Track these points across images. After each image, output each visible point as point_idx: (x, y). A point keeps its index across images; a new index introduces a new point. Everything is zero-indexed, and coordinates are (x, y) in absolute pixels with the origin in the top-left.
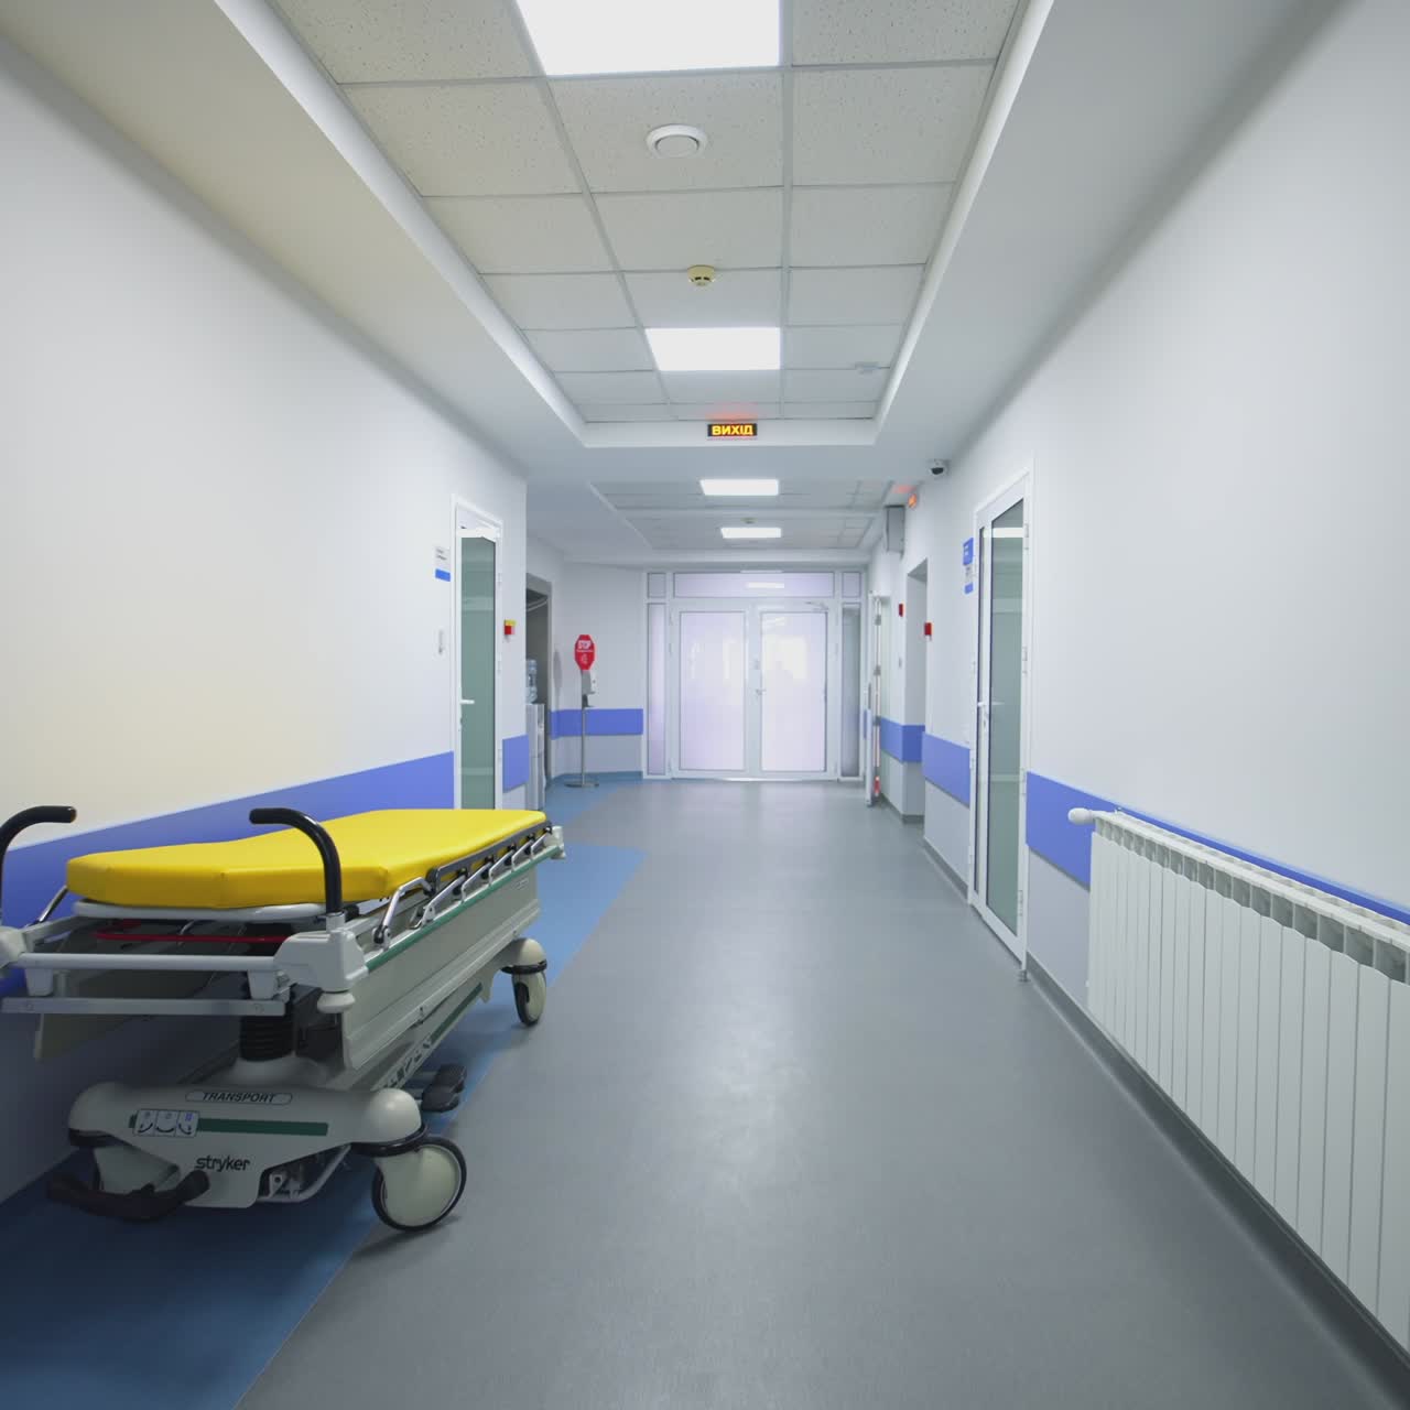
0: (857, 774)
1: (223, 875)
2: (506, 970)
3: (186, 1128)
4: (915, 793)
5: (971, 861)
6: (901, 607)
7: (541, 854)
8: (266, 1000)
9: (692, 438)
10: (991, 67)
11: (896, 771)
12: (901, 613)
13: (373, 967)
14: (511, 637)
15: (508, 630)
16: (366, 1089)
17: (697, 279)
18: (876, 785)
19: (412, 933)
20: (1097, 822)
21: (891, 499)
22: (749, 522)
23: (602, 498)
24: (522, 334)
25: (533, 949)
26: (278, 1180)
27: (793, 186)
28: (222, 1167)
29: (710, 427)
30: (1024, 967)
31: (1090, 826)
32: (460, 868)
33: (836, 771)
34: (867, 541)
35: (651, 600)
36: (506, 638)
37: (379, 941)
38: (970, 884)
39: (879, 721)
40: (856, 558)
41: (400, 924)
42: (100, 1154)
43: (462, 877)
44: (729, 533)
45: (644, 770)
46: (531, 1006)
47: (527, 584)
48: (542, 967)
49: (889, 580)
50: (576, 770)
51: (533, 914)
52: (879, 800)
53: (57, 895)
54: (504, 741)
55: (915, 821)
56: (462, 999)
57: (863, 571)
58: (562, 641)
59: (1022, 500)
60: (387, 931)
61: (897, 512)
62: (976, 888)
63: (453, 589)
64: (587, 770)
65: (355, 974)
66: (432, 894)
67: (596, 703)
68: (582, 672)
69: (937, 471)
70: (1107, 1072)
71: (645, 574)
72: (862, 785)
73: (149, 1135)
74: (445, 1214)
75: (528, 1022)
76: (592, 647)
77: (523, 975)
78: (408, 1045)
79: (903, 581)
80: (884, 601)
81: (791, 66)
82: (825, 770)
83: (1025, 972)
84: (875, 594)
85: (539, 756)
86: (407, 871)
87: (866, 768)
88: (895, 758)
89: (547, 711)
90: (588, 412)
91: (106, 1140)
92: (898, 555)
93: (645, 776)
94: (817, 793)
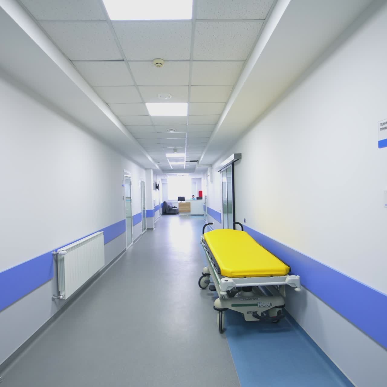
17: (157, 64)
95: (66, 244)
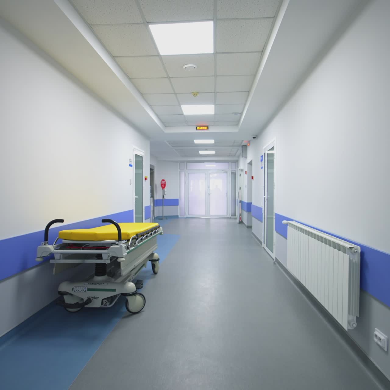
0: (235, 216)
1: (96, 234)
2: (150, 260)
3: (85, 290)
4: (250, 220)
5: (263, 236)
6: (246, 172)
7: (158, 233)
8: (106, 260)
9: (193, 130)
10: (261, 53)
11: (245, 214)
12: (246, 173)
13: (128, 253)
14: (146, 180)
15: (146, 179)
16: (124, 282)
17: (194, 95)
18: (240, 218)
19: (134, 247)
20: (289, 224)
21: (244, 144)
22: (206, 150)
23: (169, 145)
24: (151, 107)
25: (156, 255)
26: (105, 301)
27: (217, 76)
28: (93, 299)
29: (197, 127)
30: (275, 260)
31: (287, 225)
32: (142, 234)
33: (230, 215)
34: (238, 154)
35: (181, 170)
36: (145, 181)
37: (128, 248)
38: (263, 242)
39: (241, 202)
40: (235, 159)
41: (132, 245)
42: (65, 297)
43: (143, 236)
44: (201, 152)
45: (179, 214)
46: (156, 269)
47: (150, 167)
48: (158, 260)
49: (243, 165)
50: (161, 215)
51: (156, 248)
52: (241, 222)
53: (56, 239)
54: (145, 207)
55: (250, 227)
56: (141, 266)
57: (237, 162)
58: (157, 181)
59: (273, 147)
60: (130, 246)
61: (245, 147)
62: (264, 243)
63: (133, 169)
64: (164, 215)
65: (125, 254)
66: (137, 239)
67: (166, 197)
68: (163, 189)
69: (254, 138)
70: (292, 282)
71: (179, 164)
72: (236, 219)
73: (76, 292)
74: (141, 310)
75: (155, 273)
76: (165, 183)
77: (154, 262)
78: (130, 275)
79: (247, 165)
80: (242, 170)
81: (216, 53)
82: (227, 215)
83: (275, 262)
84: (240, 168)
85: (152, 211)
86: (133, 234)
87: (237, 214)
88: (245, 211)
89: (154, 200)
90: (166, 124)
91: (66, 293)
92: (245, 158)
93: (179, 217)
94: (225, 221)
95: (305, 224)
